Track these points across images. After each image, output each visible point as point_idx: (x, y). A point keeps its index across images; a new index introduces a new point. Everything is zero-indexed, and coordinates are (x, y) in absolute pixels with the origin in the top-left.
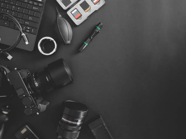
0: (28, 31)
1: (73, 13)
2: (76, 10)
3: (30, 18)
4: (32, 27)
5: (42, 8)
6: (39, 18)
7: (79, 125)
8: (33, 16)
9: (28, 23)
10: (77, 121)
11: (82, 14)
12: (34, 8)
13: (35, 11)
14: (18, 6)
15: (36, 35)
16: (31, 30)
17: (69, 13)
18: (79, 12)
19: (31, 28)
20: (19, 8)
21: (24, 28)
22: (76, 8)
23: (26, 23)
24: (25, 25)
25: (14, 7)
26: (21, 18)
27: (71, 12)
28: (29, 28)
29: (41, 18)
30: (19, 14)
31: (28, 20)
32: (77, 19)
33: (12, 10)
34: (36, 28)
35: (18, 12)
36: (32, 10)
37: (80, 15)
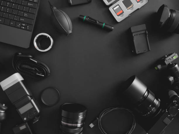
0: (23, 28)
1: (115, 9)
2: (118, 7)
3: (25, 15)
4: (28, 24)
5: (37, 4)
6: (34, 14)
7: (79, 126)
8: (28, 12)
9: (23, 20)
10: (77, 123)
11: (124, 11)
12: (29, 4)
13: (30, 7)
14: (13, 3)
15: (32, 31)
16: (27, 27)
17: (111, 9)
18: (121, 9)
19: (26, 24)
20: (14, 5)
21: (19, 25)
22: (118, 5)
23: (21, 19)
24: (20, 22)
25: (8, 3)
26: (16, 15)
27: (113, 8)
28: (24, 25)
29: (36, 14)
30: (14, 10)
31: (23, 17)
32: (118, 16)
33: (6, 6)
34: (32, 25)
35: (13, 9)
36: (27, 6)
37: (122, 12)
